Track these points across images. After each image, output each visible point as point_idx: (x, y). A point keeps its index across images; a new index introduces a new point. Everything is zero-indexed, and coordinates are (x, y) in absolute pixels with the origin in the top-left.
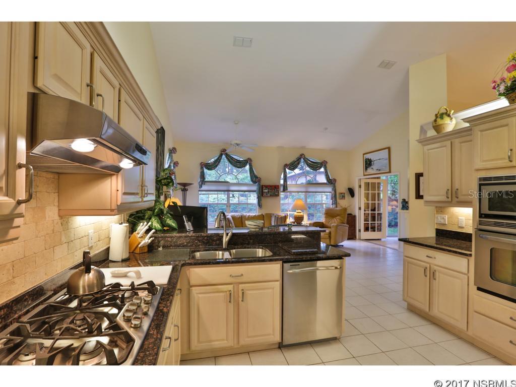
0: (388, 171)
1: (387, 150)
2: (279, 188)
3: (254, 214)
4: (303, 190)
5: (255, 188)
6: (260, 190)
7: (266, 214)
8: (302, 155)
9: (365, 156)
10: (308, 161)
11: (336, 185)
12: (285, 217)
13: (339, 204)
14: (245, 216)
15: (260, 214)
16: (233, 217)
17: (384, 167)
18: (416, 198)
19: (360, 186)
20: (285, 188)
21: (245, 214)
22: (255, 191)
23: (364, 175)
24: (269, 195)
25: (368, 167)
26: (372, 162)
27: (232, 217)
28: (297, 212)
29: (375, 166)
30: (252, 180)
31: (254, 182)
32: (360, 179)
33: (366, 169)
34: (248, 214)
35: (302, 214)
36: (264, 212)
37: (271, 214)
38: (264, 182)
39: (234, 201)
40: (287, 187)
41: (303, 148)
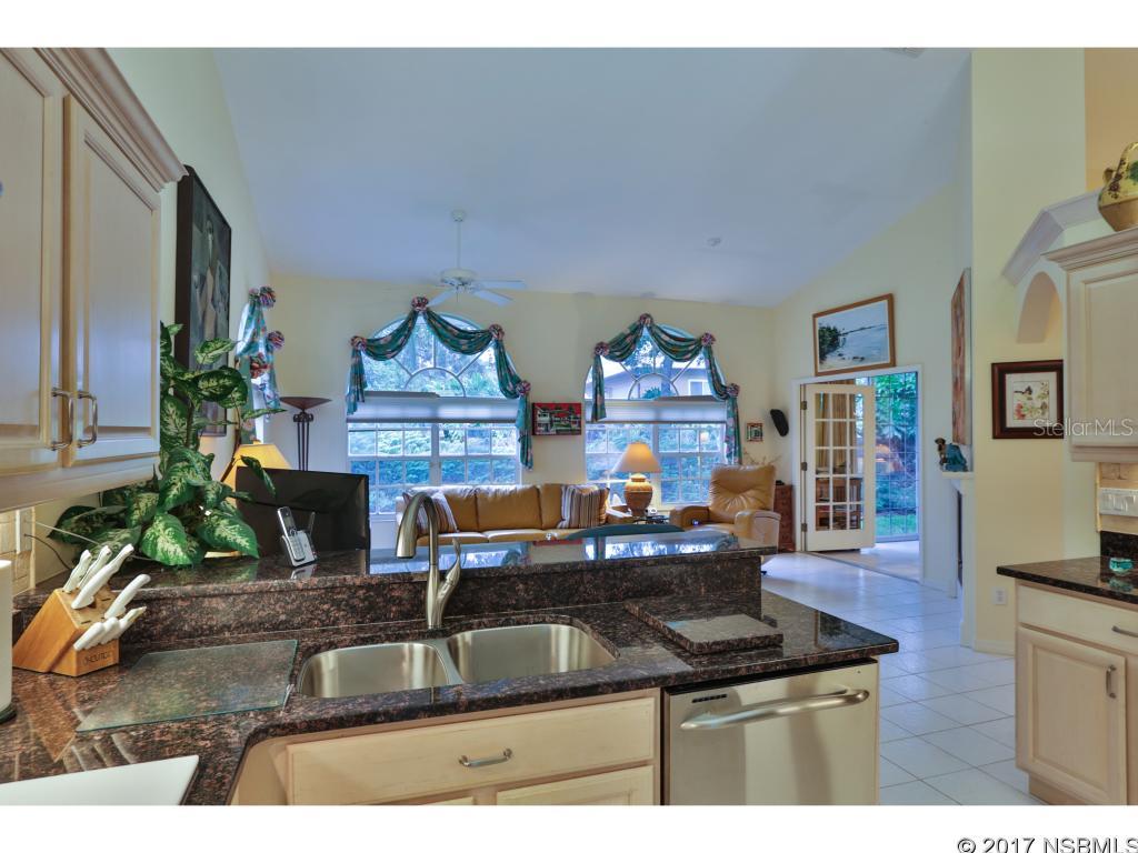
0: (888, 361)
1: (885, 302)
2: (579, 411)
3: (512, 488)
4: (648, 415)
5: (512, 411)
6: (526, 416)
7: (548, 487)
8: (644, 317)
9: (819, 320)
10: (663, 336)
11: (739, 401)
12: (601, 496)
13: (746, 453)
14: (487, 493)
15: (528, 486)
16: (450, 498)
17: (875, 352)
18: (995, 437)
19: (804, 406)
20: (599, 413)
21: (484, 487)
22: (511, 421)
23: (817, 374)
24: (553, 431)
25: (829, 352)
26: (841, 338)
27: (446, 496)
28: (634, 480)
29: (849, 349)
30: (504, 390)
31: (512, 395)
32: (805, 385)
33: (823, 356)
34: (494, 488)
35: (646, 484)
36: (539, 480)
37: (561, 485)
38: (537, 395)
39: (452, 449)
40: (603, 409)
41: (648, 297)
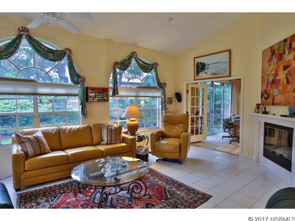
0: (228, 75)
1: (228, 52)
2: (107, 91)
3: (78, 127)
4: (134, 94)
5: (77, 90)
6: (84, 93)
7: (95, 125)
8: (133, 53)
9: (196, 60)
10: (140, 62)
11: (166, 89)
14: (65, 130)
15: (86, 125)
16: (45, 134)
19: (187, 91)
20: (115, 92)
21: (64, 127)
22: (77, 95)
23: (195, 80)
24: (96, 100)
25: (200, 72)
26: (206, 66)
27: (43, 133)
28: (131, 121)
30: (72, 80)
31: (76, 83)
32: (188, 84)
33: (198, 73)
34: (69, 127)
35: (136, 122)
36: (91, 122)
37: (102, 124)
38: (88, 84)
40: (117, 91)
41: (134, 45)
